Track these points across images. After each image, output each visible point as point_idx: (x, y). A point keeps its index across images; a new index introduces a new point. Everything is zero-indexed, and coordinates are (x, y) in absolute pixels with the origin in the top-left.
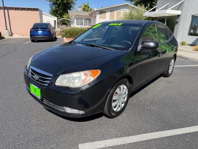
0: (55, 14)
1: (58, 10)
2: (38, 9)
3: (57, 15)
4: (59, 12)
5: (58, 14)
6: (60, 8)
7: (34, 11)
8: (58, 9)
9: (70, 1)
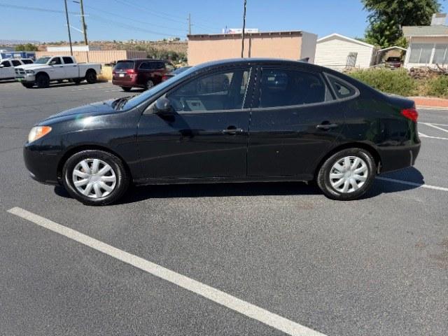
0: (376, 38)
1: (386, 27)
2: (299, 32)
3: (382, 40)
4: (387, 33)
5: (384, 38)
6: (392, 22)
7: (294, 38)
8: (386, 24)
9: (423, 3)
